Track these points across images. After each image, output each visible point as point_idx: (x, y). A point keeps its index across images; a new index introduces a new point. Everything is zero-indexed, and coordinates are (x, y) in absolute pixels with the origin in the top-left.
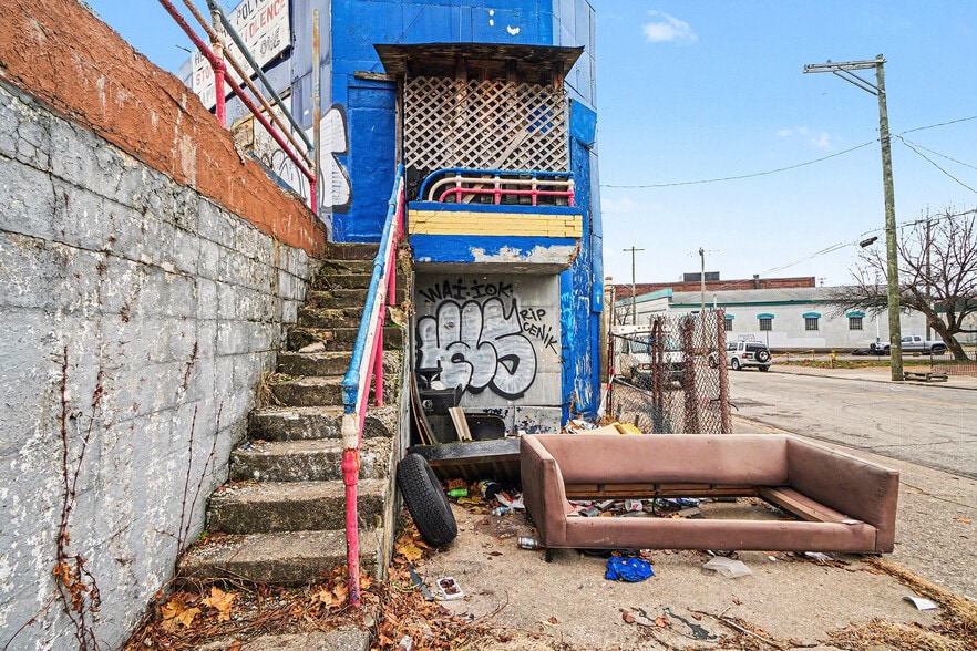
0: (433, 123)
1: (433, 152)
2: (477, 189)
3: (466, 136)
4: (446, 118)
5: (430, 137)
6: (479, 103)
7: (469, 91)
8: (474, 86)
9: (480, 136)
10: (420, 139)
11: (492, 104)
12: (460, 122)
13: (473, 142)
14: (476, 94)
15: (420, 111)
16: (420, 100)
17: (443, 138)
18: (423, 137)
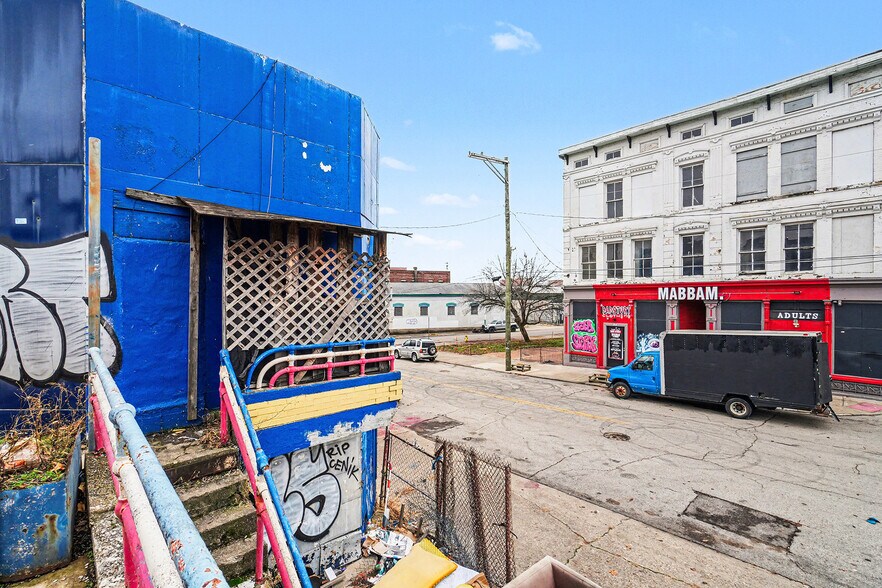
0: (261, 293)
1: (261, 327)
2: (309, 366)
3: (298, 307)
4: (277, 287)
5: (258, 310)
6: (312, 271)
7: (301, 257)
8: (306, 252)
9: (312, 307)
10: (246, 314)
11: (325, 272)
12: (291, 292)
13: (305, 313)
14: (309, 261)
15: (246, 279)
16: (245, 266)
17: (272, 310)
18: (250, 310)
